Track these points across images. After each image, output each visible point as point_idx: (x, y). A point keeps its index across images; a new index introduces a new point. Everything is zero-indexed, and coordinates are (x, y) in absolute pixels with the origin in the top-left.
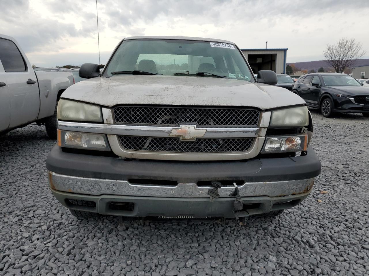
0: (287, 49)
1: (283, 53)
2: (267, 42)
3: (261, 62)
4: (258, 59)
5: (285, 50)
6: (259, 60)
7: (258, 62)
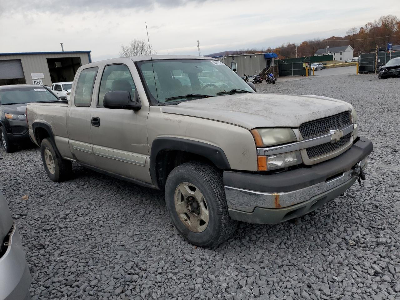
0: (90, 52)
1: (86, 55)
2: (62, 44)
3: (61, 67)
4: (56, 63)
5: (88, 53)
6: (58, 65)
7: (57, 67)
